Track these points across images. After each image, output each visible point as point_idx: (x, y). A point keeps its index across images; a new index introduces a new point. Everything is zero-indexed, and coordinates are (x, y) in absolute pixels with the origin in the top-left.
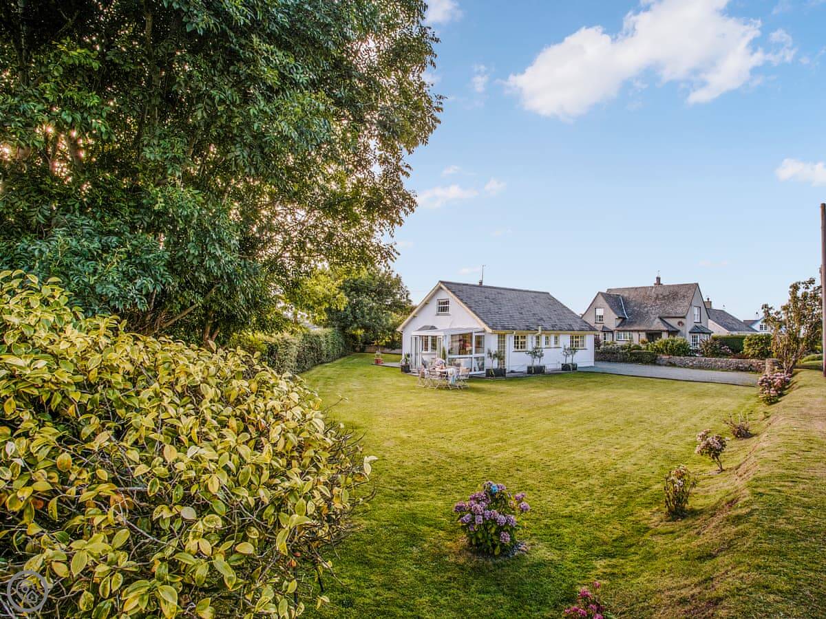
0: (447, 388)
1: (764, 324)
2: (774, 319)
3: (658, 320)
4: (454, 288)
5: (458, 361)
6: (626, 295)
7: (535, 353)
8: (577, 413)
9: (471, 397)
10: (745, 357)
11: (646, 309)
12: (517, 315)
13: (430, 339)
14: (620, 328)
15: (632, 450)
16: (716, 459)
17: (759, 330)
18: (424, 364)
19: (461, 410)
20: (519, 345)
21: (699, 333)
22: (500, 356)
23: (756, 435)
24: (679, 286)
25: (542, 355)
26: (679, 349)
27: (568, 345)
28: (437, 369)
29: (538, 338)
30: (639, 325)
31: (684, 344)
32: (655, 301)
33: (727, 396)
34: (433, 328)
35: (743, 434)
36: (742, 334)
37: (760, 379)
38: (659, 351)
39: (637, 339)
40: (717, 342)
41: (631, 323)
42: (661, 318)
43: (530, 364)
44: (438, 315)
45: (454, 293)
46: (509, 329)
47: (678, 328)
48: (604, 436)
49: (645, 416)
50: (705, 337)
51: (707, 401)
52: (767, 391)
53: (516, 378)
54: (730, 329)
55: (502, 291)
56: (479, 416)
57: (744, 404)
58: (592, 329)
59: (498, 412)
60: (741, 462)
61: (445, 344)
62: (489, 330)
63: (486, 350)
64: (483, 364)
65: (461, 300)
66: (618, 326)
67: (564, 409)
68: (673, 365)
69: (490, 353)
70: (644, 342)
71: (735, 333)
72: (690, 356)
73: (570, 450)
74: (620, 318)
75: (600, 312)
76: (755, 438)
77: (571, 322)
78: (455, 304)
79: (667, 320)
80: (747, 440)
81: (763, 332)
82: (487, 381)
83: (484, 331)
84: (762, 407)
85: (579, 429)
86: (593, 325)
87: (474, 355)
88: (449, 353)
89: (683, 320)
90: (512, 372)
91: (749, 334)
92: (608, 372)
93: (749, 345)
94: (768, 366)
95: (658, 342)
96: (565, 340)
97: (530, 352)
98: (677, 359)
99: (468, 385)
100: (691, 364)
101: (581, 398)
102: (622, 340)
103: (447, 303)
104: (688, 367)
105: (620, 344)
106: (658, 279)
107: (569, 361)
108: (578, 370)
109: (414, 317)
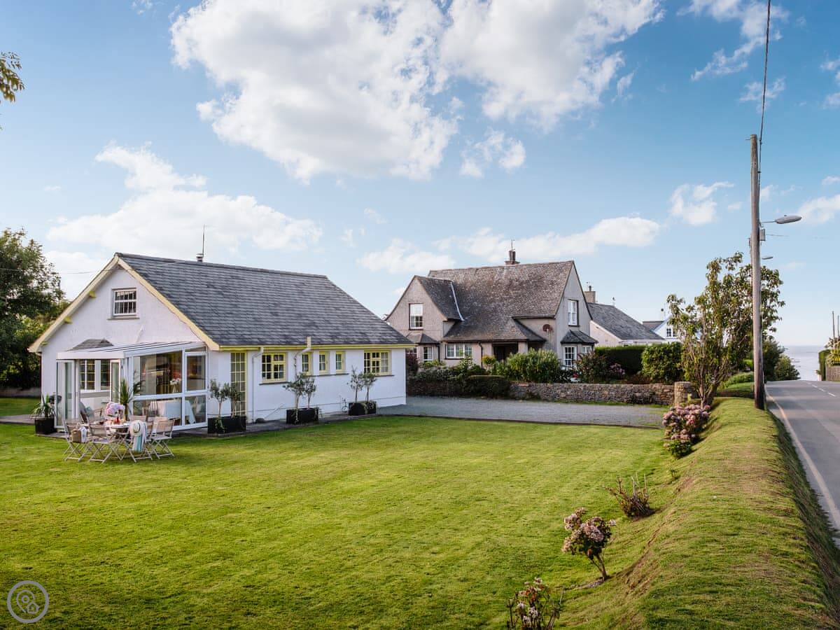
0: (128, 459)
1: (671, 327)
2: (686, 318)
3: (512, 323)
4: (144, 267)
5: (153, 406)
6: (460, 281)
7: (301, 386)
8: (370, 491)
9: (173, 475)
10: (644, 381)
11: (493, 305)
12: (267, 317)
13: (98, 365)
14: (451, 338)
15: (461, 553)
16: (595, 559)
17: (666, 336)
18: (85, 415)
19: (150, 501)
20: (272, 371)
21: (576, 343)
22: (235, 393)
23: (659, 510)
24: (543, 265)
25: (313, 389)
26: (544, 370)
27: (360, 369)
28: (107, 424)
29: (306, 358)
30: (482, 332)
31: (553, 361)
32: (506, 292)
33: (615, 445)
34: (104, 343)
35: (639, 510)
36: (640, 343)
37: (666, 415)
38: (513, 375)
39: (479, 356)
40: (603, 358)
41: (469, 329)
42: (516, 320)
43: (292, 406)
44: (114, 318)
45: (145, 276)
46: (251, 343)
47: (544, 335)
48: (413, 532)
49: (486, 490)
50: (585, 350)
51: (586, 457)
52: (675, 435)
53: (265, 432)
54: (624, 336)
55: (241, 274)
56: (183, 511)
57: (642, 459)
58: (401, 340)
59: (222, 500)
60: (636, 560)
61: (129, 375)
62: (214, 346)
63: (208, 383)
64: (203, 410)
65: (160, 290)
66: (448, 334)
67: (346, 485)
68: (534, 397)
69: (214, 389)
70: (488, 361)
71: (631, 343)
72: (562, 381)
73: (349, 564)
74: (449, 320)
75: (417, 310)
76: (657, 516)
77: (364, 328)
78: (148, 298)
79: (526, 323)
80: (646, 520)
81: (670, 341)
82: (209, 442)
83: (205, 348)
84: (670, 462)
85: (370, 521)
86: (405, 334)
87: (185, 393)
88: (136, 391)
89: (551, 323)
90: (259, 421)
91: (649, 343)
92: (430, 413)
93: (650, 361)
94: (677, 393)
95: (511, 359)
96: (355, 361)
97: (291, 385)
98: (541, 387)
99: (172, 450)
100: (563, 395)
101: (378, 464)
102: (453, 359)
103: (133, 296)
104: (559, 401)
105: (450, 364)
106: (513, 254)
107: (362, 397)
108: (378, 412)
109: (65, 323)
